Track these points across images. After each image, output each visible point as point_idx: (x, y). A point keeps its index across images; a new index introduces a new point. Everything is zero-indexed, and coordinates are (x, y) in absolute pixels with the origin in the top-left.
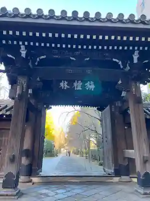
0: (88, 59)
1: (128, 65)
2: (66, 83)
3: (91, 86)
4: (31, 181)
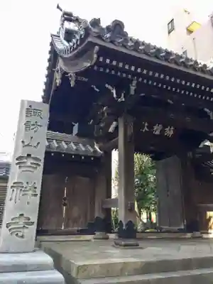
3: (170, 132)
4: (107, 238)
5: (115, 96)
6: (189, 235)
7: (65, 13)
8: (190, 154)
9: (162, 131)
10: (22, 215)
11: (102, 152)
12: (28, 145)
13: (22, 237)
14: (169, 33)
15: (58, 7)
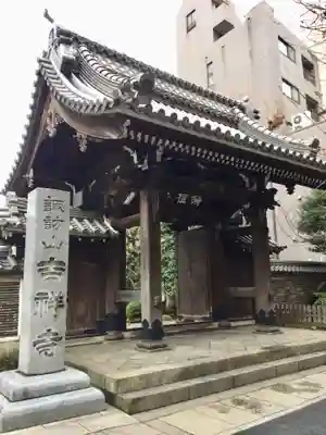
4: (122, 338)
5: (135, 161)
6: (216, 325)
7: (61, 32)
8: (219, 226)
9: (188, 200)
10: (49, 330)
11: (116, 232)
12: (50, 247)
13: (51, 355)
14: (188, 30)
15: (46, 15)
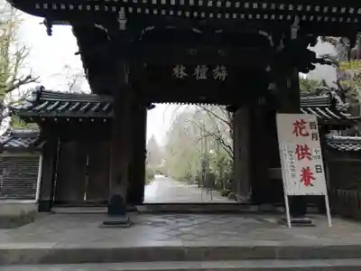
0: (220, 31)
1: (281, 41)
2: (183, 68)
3: (221, 74)
